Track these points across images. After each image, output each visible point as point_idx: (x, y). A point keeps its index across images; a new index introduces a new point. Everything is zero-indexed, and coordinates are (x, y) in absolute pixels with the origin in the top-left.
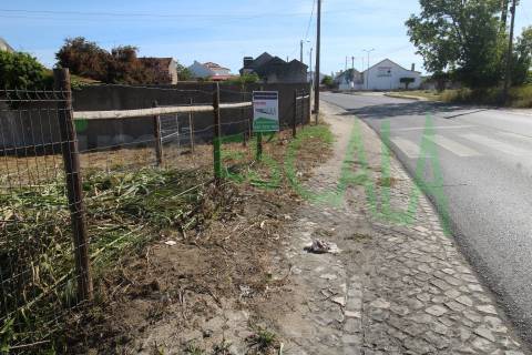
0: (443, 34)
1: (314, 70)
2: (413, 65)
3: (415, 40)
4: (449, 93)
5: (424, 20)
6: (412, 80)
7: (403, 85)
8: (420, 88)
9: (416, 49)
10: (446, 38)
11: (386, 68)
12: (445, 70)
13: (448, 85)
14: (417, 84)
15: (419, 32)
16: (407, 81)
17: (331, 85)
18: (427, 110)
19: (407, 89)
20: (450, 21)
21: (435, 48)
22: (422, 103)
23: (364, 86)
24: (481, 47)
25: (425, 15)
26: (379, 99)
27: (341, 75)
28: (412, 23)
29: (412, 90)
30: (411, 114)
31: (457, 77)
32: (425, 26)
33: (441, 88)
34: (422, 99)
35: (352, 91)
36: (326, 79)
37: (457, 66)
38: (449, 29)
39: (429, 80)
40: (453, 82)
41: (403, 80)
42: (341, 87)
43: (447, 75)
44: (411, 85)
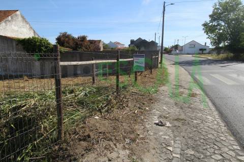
0: (220, 30)
1: (160, 45)
2: (206, 43)
3: (207, 32)
4: (222, 56)
5: (211, 24)
6: (205, 50)
7: (201, 52)
8: (209, 53)
9: (207, 36)
10: (221, 31)
11: (193, 44)
12: (221, 45)
13: (222, 52)
14: (207, 51)
15: (208, 29)
16: (202, 50)
17: (168, 51)
18: (212, 63)
19: (203, 54)
20: (223, 24)
21: (216, 36)
22: (210, 60)
23: (183, 52)
24: (238, 35)
25: (211, 21)
26: (190, 58)
27: (173, 47)
28: (205, 25)
29: (205, 54)
30: (205, 64)
31: (226, 48)
32: (211, 26)
33: (219, 53)
34: (210, 58)
35: (177, 54)
36: (166, 49)
37: (226, 44)
38: (222, 28)
39: (213, 50)
40: (225, 50)
41: (201, 50)
42: (172, 52)
43: (222, 48)
44: (204, 52)
